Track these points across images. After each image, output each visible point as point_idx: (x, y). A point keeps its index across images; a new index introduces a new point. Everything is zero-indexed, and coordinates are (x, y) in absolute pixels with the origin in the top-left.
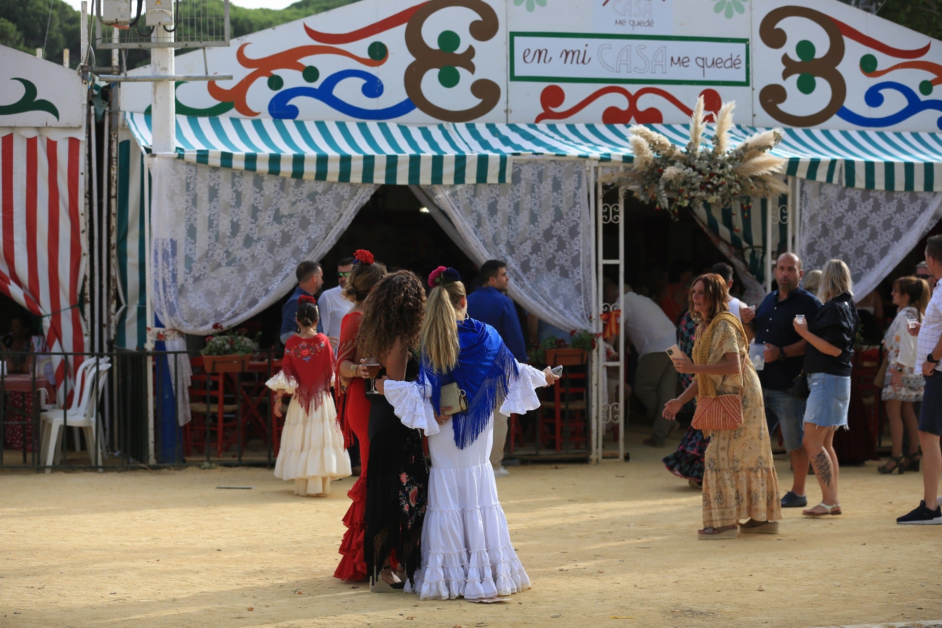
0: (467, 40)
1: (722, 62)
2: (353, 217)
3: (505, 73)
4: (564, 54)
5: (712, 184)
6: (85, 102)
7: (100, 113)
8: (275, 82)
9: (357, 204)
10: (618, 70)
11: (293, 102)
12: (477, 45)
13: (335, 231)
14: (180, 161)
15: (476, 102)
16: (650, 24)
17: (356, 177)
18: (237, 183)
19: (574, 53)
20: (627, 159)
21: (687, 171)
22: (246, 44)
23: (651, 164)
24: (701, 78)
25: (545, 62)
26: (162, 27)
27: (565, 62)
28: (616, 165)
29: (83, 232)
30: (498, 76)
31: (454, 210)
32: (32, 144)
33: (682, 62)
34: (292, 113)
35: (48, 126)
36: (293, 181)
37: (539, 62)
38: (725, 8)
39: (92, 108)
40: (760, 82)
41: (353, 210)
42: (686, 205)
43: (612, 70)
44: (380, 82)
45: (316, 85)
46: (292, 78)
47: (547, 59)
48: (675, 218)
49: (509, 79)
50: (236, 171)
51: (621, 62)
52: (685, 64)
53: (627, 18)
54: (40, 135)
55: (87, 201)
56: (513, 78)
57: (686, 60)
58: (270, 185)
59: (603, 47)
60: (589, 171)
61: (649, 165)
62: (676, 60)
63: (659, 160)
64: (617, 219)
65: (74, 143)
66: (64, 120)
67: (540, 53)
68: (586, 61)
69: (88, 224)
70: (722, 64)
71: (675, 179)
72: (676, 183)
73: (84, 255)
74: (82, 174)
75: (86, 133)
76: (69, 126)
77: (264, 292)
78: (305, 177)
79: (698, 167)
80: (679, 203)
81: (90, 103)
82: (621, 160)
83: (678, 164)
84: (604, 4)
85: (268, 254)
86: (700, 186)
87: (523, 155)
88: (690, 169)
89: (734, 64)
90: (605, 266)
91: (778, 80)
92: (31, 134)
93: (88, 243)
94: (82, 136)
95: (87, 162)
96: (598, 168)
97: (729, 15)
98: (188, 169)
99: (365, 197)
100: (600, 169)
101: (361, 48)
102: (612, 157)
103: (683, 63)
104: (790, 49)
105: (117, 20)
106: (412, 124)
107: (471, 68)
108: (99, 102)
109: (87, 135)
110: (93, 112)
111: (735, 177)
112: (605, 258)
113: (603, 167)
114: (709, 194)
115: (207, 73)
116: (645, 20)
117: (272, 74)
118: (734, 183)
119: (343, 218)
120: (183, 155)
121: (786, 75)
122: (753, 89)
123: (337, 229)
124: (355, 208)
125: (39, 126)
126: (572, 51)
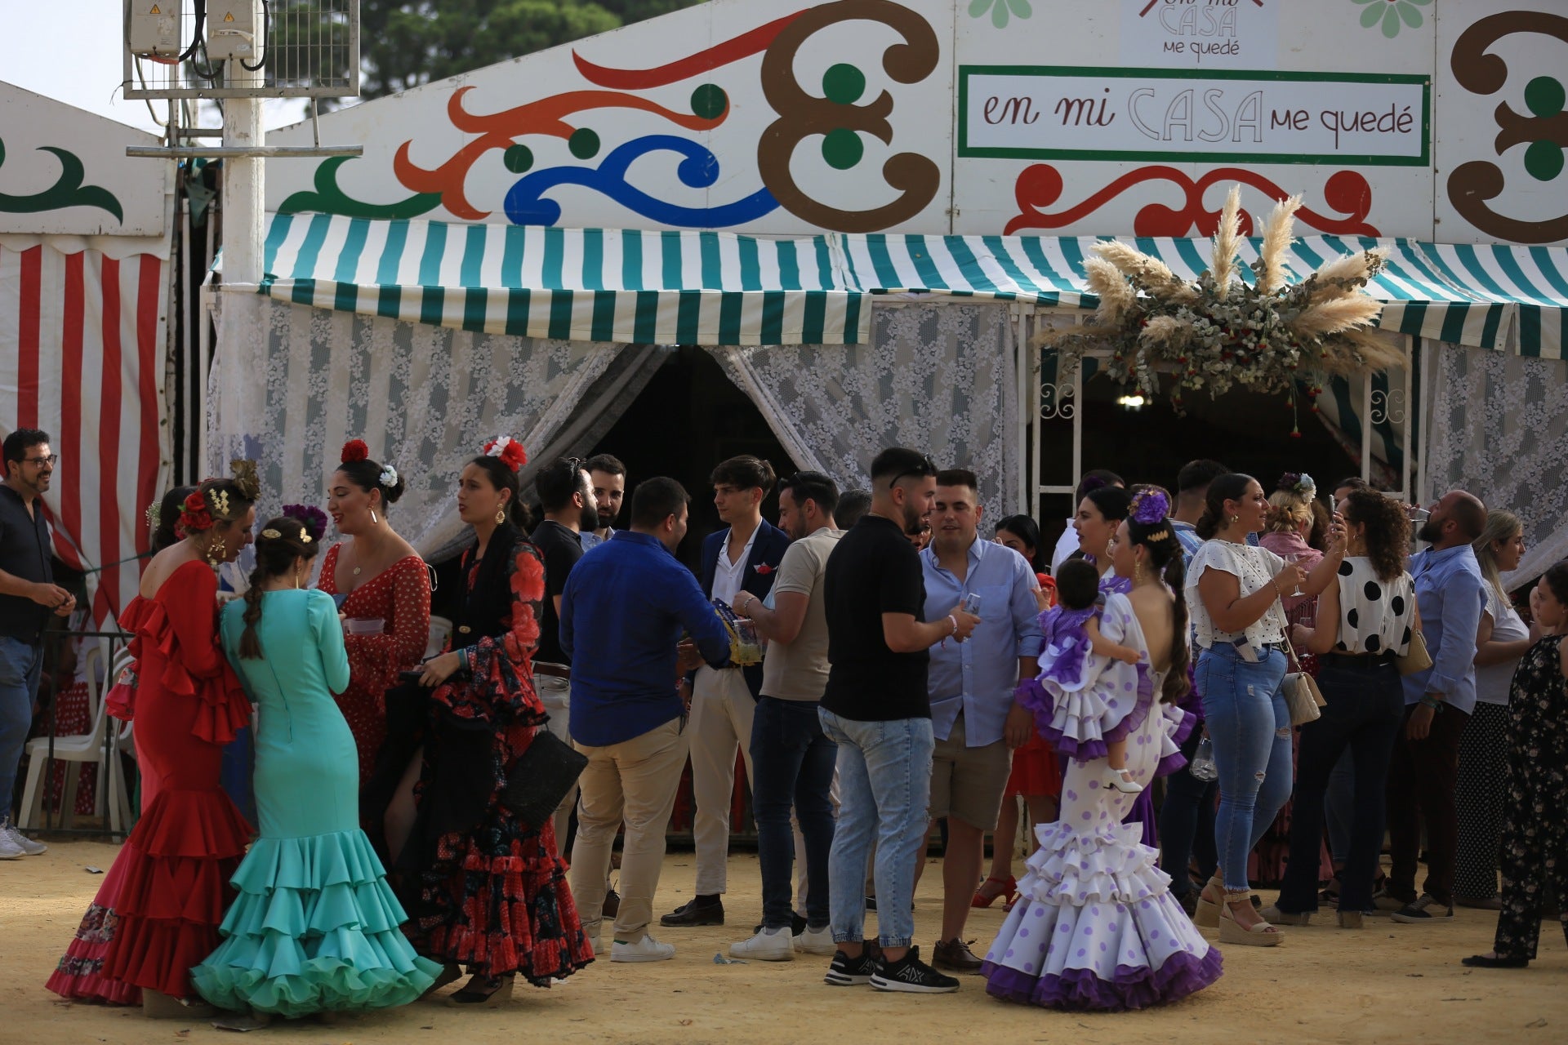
0: (877, 82)
1: (1375, 120)
2: (576, 401)
3: (949, 142)
4: (1063, 106)
5: (1245, 348)
6: (172, 191)
7: (199, 210)
8: (518, 158)
9: (584, 379)
10: (1167, 137)
11: (549, 194)
12: (896, 89)
13: (542, 426)
14: (265, 298)
15: (894, 194)
16: (1232, 49)
17: (581, 330)
18: (365, 339)
19: (1081, 105)
20: (1088, 302)
21: (1197, 325)
22: (465, 89)
23: (1128, 312)
24: (1331, 151)
25: (1025, 121)
26: (237, 62)
27: (1064, 123)
28: (1067, 312)
29: (163, 422)
30: (937, 148)
31: (762, 391)
32: (74, 264)
33: (1293, 120)
34: (548, 214)
35: (103, 233)
36: (468, 337)
37: (1013, 122)
38: (1381, 20)
39: (185, 201)
40: (1449, 157)
41: (576, 389)
42: (1198, 386)
43: (1156, 136)
44: (713, 158)
45: (593, 163)
46: (549, 151)
47: (1030, 118)
48: (1179, 410)
49: (956, 152)
50: (364, 318)
51: (1173, 122)
52: (1299, 125)
53: (1187, 40)
54: (90, 250)
55: (172, 367)
56: (965, 151)
57: (1302, 116)
58: (425, 342)
59: (1140, 92)
60: (1017, 323)
61: (1124, 312)
62: (1281, 117)
63: (1145, 305)
64: (1070, 411)
65: (149, 265)
66: (130, 225)
67: (1017, 104)
68: (1105, 120)
69: (173, 409)
70: (1375, 124)
71: (1170, 338)
72: (1171, 346)
73: (165, 463)
74: (163, 319)
75: (173, 247)
76: (140, 233)
77: (414, 532)
78: (487, 329)
79: (1218, 317)
80: (1184, 383)
81: (181, 193)
82: (1078, 303)
83: (1182, 311)
84: (1143, 14)
85: (420, 464)
86: (1223, 351)
87: (893, 293)
88: (1206, 321)
89: (1399, 125)
90: (1043, 496)
91: (1486, 153)
92: (74, 248)
93: (173, 443)
94: (163, 252)
95: (174, 298)
96: (1033, 317)
97: (1391, 31)
98: (278, 313)
99: (597, 367)
100: (1038, 320)
101: (678, 95)
102: (1061, 299)
103: (1295, 122)
104: (1513, 94)
105: (155, 48)
106: (766, 235)
107: (885, 134)
108: (198, 191)
109: (175, 251)
110: (186, 209)
111: (1289, 337)
112: (1043, 482)
113: (1043, 316)
114: (1238, 368)
115: (317, 144)
116: (1222, 42)
117: (512, 142)
118: (1286, 348)
119: (558, 402)
120: (269, 287)
121: (1502, 145)
122: (1436, 171)
123: (547, 422)
124: (579, 385)
125: (87, 233)
126: (1079, 100)
